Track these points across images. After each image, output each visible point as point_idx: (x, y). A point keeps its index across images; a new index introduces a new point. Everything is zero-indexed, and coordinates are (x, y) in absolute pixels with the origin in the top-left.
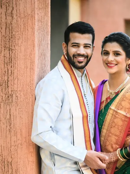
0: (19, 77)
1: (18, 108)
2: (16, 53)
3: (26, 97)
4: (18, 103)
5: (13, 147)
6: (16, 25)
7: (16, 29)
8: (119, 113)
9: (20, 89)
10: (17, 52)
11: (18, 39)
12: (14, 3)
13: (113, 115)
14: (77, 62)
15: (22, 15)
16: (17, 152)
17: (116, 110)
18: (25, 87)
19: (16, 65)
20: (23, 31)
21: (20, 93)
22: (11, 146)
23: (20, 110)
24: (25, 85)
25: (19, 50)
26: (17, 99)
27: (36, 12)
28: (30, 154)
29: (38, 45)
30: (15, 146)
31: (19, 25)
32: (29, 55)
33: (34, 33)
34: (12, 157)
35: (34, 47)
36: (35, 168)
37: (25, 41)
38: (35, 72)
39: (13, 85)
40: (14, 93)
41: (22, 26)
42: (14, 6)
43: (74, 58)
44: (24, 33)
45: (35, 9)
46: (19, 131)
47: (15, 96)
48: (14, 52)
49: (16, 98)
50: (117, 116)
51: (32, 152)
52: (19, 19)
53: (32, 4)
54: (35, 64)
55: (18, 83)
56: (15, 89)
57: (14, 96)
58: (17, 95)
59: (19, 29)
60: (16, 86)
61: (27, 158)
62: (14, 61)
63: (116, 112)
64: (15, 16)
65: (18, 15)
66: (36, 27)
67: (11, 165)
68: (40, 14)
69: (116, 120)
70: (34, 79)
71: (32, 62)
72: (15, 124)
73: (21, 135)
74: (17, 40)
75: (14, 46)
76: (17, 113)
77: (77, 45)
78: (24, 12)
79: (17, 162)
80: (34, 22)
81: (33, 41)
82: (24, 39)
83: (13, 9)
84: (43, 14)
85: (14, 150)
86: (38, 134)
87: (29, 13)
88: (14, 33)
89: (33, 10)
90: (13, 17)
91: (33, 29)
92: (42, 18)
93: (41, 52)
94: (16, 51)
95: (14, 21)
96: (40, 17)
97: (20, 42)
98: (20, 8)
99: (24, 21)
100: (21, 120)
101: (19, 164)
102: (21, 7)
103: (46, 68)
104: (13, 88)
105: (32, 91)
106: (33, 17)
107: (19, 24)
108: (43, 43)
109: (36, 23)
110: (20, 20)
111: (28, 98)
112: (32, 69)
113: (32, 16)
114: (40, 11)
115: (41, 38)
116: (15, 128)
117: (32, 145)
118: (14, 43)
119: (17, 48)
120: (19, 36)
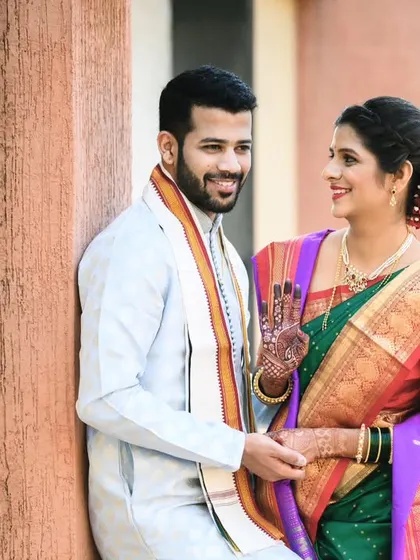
0: (27, 230)
1: (26, 319)
2: (18, 159)
3: (48, 287)
4: (25, 306)
5: (10, 437)
6: (17, 76)
7: (17, 85)
8: (376, 344)
9: (31, 263)
10: (21, 155)
11: (24, 118)
12: (11, 11)
13: (354, 344)
14: (216, 193)
15: (35, 47)
16: (23, 452)
17: (366, 332)
18: (44, 258)
19: (19, 193)
20: (39, 92)
21: (30, 276)
22: (5, 433)
23: (30, 326)
24: (44, 253)
25: (27, 150)
26: (22, 295)
27: (77, 35)
28: (62, 457)
29: (84, 133)
30: (18, 432)
31: (26, 76)
32: (54, 165)
33: (69, 100)
34: (7, 467)
35: (70, 139)
36: (74, 498)
37: (43, 123)
38: (75, 215)
39: (9, 252)
40: (13, 276)
41: (36, 79)
42: (12, 18)
43: (208, 182)
44: (40, 99)
45: (73, 27)
46: (30, 388)
47: (15, 283)
48: (12, 154)
49: (20, 293)
50: (367, 350)
51: (66, 451)
52: (26, 58)
53: (63, 13)
54: (72, 189)
55: (25, 248)
56: (17, 265)
57: (13, 284)
58: (23, 280)
59: (27, 88)
60: (17, 256)
61: (53, 468)
62: (13, 182)
63: (367, 339)
64: (13, 50)
65: (24, 45)
66: (77, 82)
67: (7, 490)
68: (90, 42)
69: (360, 363)
70: (71, 234)
71: (66, 186)
72: (17, 366)
73: (35, 400)
74: (21, 119)
75: (13, 138)
76: (23, 338)
77: (217, 146)
78: (41, 36)
79: (24, 481)
80: (68, 66)
81: (68, 121)
82: (40, 117)
83: (8, 28)
84: (101, 42)
85: (13, 444)
86: (101, 399)
87: (56, 38)
88: (10, 98)
89: (67, 30)
90: (7, 52)
91: (67, 85)
92: (99, 55)
93: (96, 156)
94: (18, 151)
95: (12, 63)
96: (93, 50)
97: (28, 125)
98: (30, 25)
99: (40, 62)
100: (34, 357)
101: (28, 485)
102: (33, 23)
103: (114, 202)
104: (10, 261)
105: (65, 270)
106: (66, 50)
107: (26, 72)
108: (104, 127)
109: (77, 70)
110: (29, 62)
111: (55, 291)
112: (65, 205)
113: (63, 49)
114: (93, 33)
115: (94, 113)
116: (16, 379)
117: (66, 428)
118: (10, 129)
119: (19, 142)
120: (26, 107)
